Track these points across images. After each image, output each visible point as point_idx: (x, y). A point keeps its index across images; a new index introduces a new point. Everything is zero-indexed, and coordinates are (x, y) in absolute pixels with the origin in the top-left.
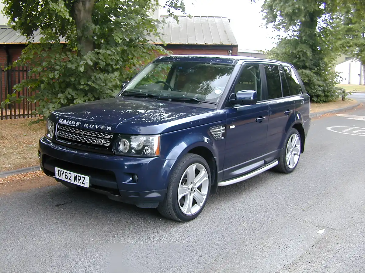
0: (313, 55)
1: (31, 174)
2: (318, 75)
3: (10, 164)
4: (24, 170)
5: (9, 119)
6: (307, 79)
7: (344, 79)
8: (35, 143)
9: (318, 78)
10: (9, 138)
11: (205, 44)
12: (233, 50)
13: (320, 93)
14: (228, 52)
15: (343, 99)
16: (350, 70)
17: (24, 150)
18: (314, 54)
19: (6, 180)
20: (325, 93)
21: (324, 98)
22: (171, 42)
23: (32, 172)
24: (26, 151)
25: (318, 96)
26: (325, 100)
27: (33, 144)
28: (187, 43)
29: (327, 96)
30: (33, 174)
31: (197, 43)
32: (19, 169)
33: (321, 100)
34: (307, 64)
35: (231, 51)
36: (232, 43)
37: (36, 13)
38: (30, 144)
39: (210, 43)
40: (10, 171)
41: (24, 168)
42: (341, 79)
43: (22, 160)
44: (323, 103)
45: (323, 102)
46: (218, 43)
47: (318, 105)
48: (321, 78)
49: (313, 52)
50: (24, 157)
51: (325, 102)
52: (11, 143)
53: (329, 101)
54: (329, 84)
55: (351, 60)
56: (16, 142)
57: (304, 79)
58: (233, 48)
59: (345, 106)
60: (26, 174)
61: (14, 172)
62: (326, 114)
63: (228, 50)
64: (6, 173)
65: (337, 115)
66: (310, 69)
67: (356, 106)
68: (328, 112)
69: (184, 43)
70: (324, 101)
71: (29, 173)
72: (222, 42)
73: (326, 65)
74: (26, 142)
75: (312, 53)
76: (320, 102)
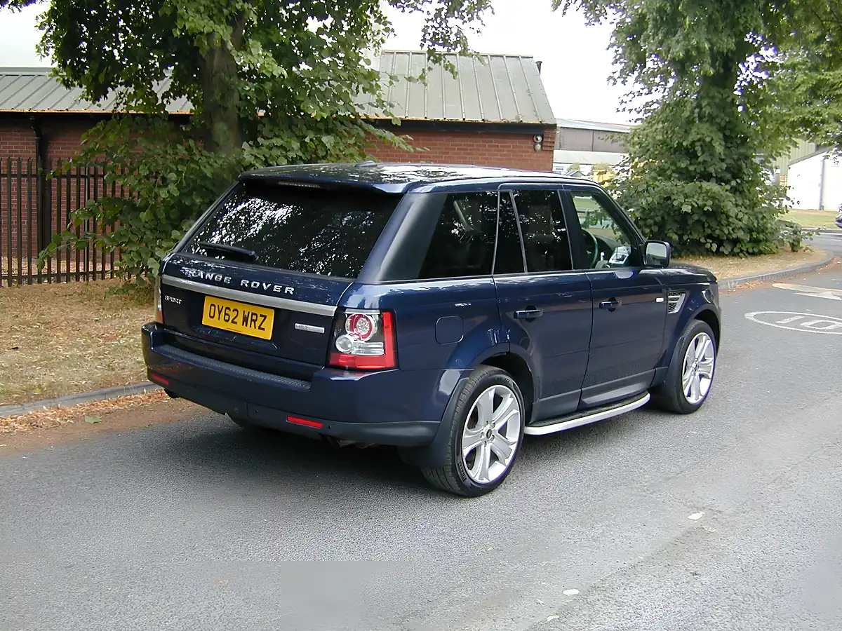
0: (727, 147)
1: (127, 399)
2: (738, 193)
3: (84, 379)
4: (113, 392)
5: (73, 281)
6: (710, 202)
7: (796, 203)
8: (122, 337)
9: (736, 200)
10: (62, 326)
11: (483, 120)
12: (545, 136)
13: (741, 234)
14: (535, 139)
15: (794, 247)
16: (823, 176)
17: (104, 351)
18: (729, 145)
19: (79, 410)
20: (751, 235)
21: (749, 246)
22: (407, 115)
23: (129, 397)
24: (109, 353)
25: (736, 241)
26: (751, 251)
27: (118, 339)
28: (441, 119)
29: (756, 242)
30: (131, 400)
31: (464, 119)
32: (105, 389)
33: (742, 251)
34: (711, 170)
35: (539, 138)
36: (543, 119)
37: (111, 49)
38: (112, 340)
39: (493, 118)
40: (85, 393)
41: (112, 388)
42: (789, 203)
43: (106, 373)
44: (746, 257)
45: (746, 254)
46: (511, 118)
47: (736, 261)
48: (743, 199)
49: (726, 142)
50: (109, 366)
51: (753, 254)
52: (70, 336)
53: (760, 253)
54: (761, 213)
55: (825, 154)
56: (81, 335)
57: (704, 202)
58: (546, 131)
59: (796, 263)
60: (116, 400)
61: (95, 395)
62: (751, 282)
63: (532, 136)
64: (78, 398)
65: (775, 285)
66: (720, 181)
67: (821, 266)
68: (755, 279)
69: (436, 119)
70: (749, 253)
71: (122, 397)
72: (520, 116)
73: (756, 170)
74: (104, 336)
75: (723, 143)
76: (741, 254)
